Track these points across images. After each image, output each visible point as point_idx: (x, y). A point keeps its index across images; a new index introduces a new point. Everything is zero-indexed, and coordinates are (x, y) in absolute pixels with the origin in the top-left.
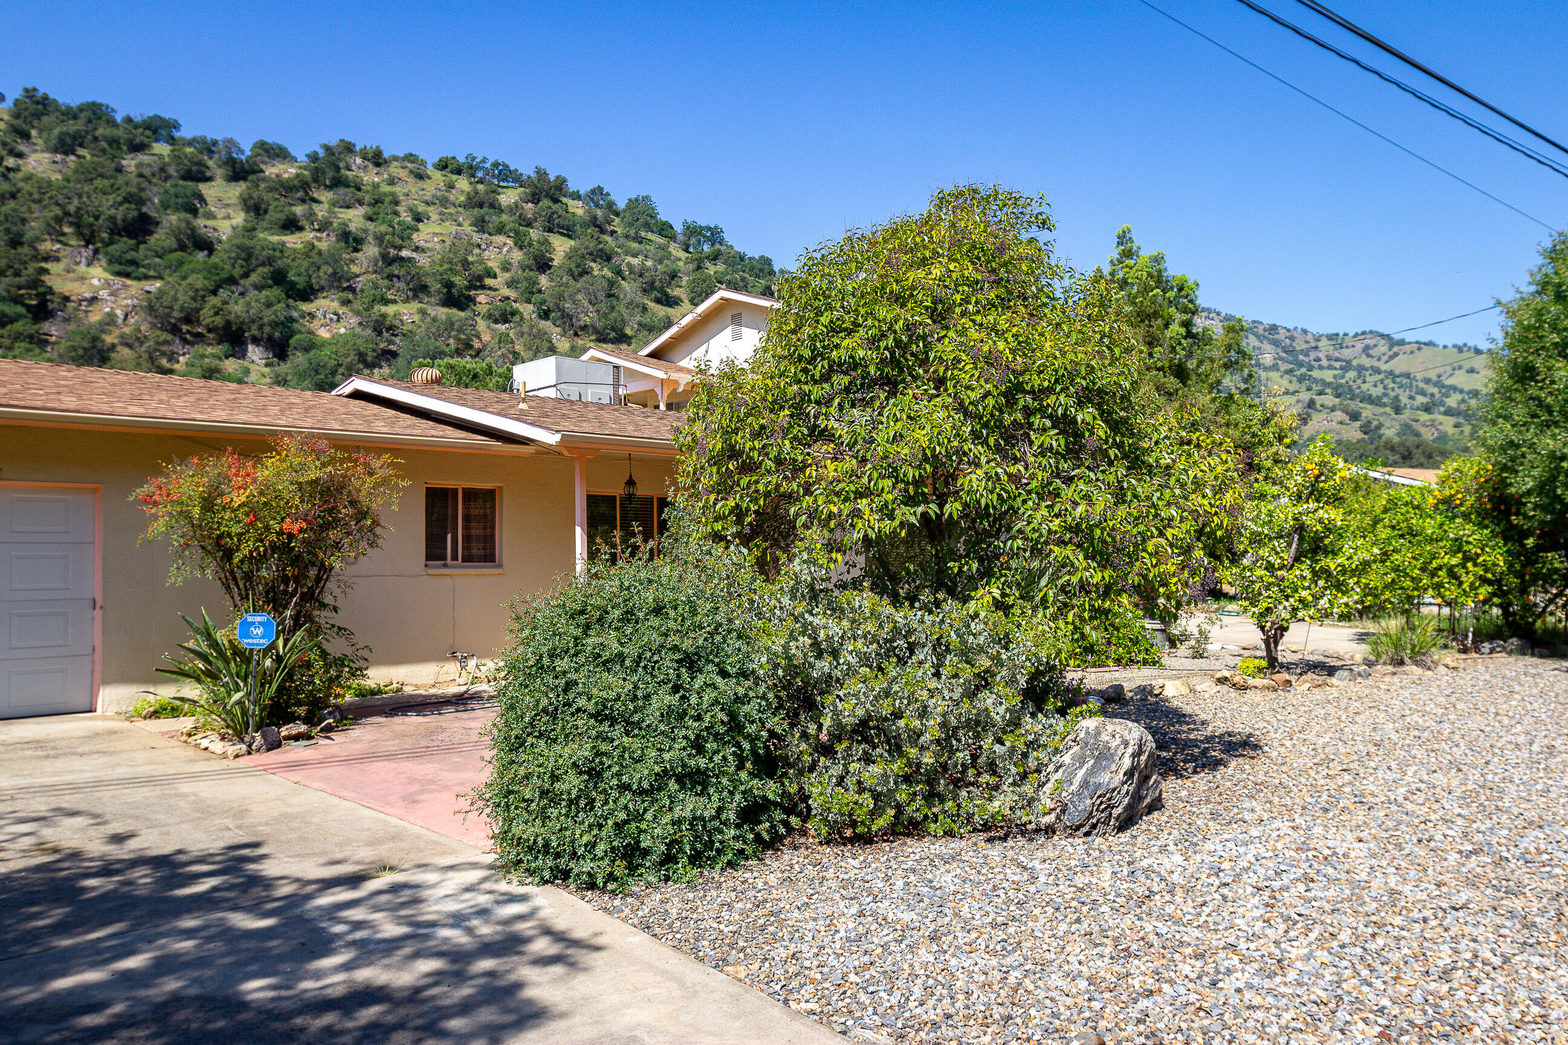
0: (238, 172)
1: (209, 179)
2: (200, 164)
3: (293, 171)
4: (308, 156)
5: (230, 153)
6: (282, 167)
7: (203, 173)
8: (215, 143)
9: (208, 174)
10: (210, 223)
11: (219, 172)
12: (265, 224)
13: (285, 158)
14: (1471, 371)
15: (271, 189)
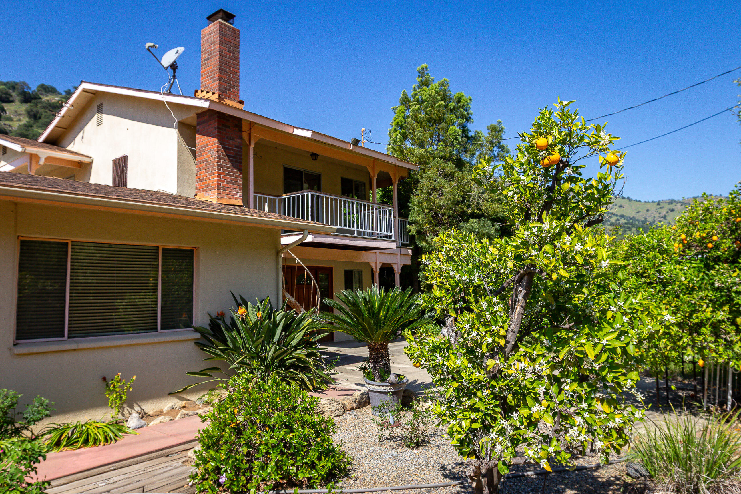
0: (27, 98)
1: (12, 102)
2: (7, 94)
3: (57, 99)
4: (65, 92)
5: (23, 89)
6: (52, 97)
7: (8, 98)
8: (16, 84)
9: (11, 99)
10: (7, 123)
11: (18, 98)
12: (39, 124)
13: (54, 93)
14: (621, 206)
15: (45, 107)
